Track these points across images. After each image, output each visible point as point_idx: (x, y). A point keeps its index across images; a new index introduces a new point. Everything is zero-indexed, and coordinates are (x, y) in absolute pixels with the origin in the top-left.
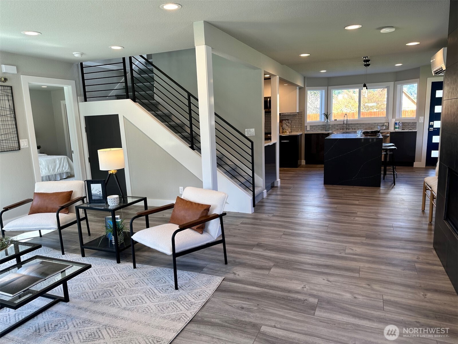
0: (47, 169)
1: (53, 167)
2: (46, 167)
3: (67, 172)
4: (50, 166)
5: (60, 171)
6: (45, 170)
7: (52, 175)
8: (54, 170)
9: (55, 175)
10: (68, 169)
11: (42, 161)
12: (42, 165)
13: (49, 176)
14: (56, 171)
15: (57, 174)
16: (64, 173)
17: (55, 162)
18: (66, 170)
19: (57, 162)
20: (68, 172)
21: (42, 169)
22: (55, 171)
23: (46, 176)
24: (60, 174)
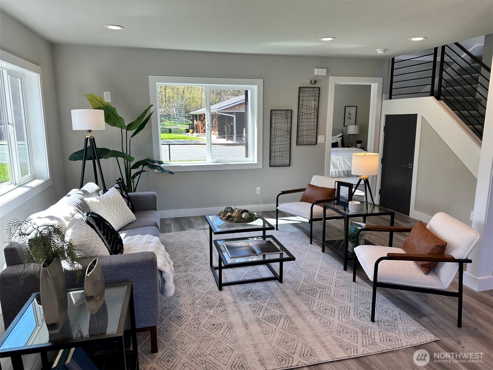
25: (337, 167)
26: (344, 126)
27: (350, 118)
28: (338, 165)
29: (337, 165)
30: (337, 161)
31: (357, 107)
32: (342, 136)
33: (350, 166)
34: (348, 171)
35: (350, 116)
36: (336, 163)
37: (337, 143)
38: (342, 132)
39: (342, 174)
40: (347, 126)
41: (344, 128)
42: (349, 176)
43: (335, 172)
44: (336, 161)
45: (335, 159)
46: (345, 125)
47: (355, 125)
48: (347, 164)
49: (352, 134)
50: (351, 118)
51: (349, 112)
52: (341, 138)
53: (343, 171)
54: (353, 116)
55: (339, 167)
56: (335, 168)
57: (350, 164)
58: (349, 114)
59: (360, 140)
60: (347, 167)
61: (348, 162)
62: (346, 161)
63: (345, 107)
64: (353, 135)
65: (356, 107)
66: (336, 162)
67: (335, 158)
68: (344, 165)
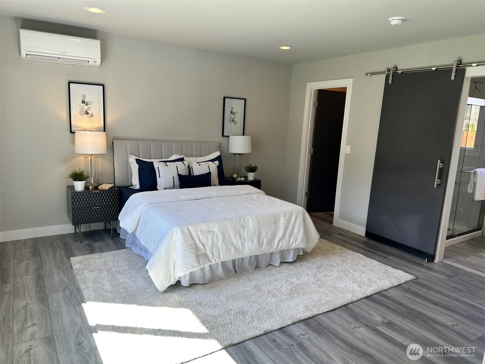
0: (255, 240)
1: (269, 236)
2: (254, 234)
3: (297, 249)
4: (264, 233)
5: (282, 245)
6: (250, 242)
7: (265, 254)
8: (270, 242)
9: (272, 254)
10: (302, 240)
11: (248, 220)
12: (246, 229)
13: (257, 257)
14: (276, 246)
15: (276, 252)
16: (291, 249)
17: (276, 223)
18: (297, 243)
19: (282, 221)
20: (299, 249)
21: (245, 239)
22: (272, 247)
23: (251, 257)
24: (283, 253)
25: (206, 255)
26: (223, 136)
27: (233, 121)
28: (208, 248)
29: (205, 249)
30: (207, 239)
31: (245, 100)
32: (219, 158)
33: (241, 247)
34: (234, 262)
35: (233, 116)
36: (203, 245)
37: (209, 174)
38: (220, 148)
39: (220, 271)
40: (229, 136)
41: (223, 140)
42: (237, 270)
43: (202, 270)
44: (202, 238)
45: (199, 233)
46: (225, 134)
47: (243, 135)
48: (232, 244)
49: (237, 154)
50: (235, 120)
51: (232, 108)
52: (217, 162)
53: (222, 262)
54: (239, 118)
55: (210, 256)
56: (201, 260)
57: (240, 243)
58: (232, 112)
59: (252, 165)
60: (233, 250)
61: (235, 237)
62: (230, 235)
63: (224, 98)
64: (239, 154)
65: (243, 101)
66: (204, 241)
67: (201, 231)
68: (224, 246)
